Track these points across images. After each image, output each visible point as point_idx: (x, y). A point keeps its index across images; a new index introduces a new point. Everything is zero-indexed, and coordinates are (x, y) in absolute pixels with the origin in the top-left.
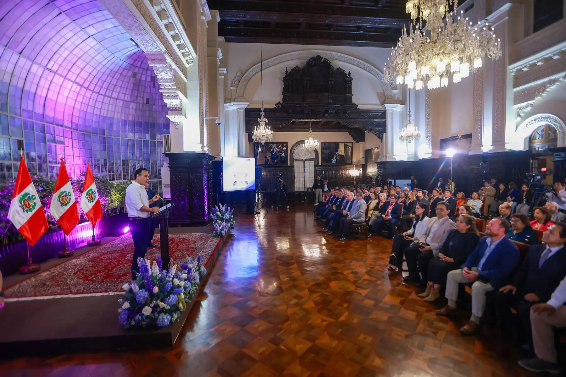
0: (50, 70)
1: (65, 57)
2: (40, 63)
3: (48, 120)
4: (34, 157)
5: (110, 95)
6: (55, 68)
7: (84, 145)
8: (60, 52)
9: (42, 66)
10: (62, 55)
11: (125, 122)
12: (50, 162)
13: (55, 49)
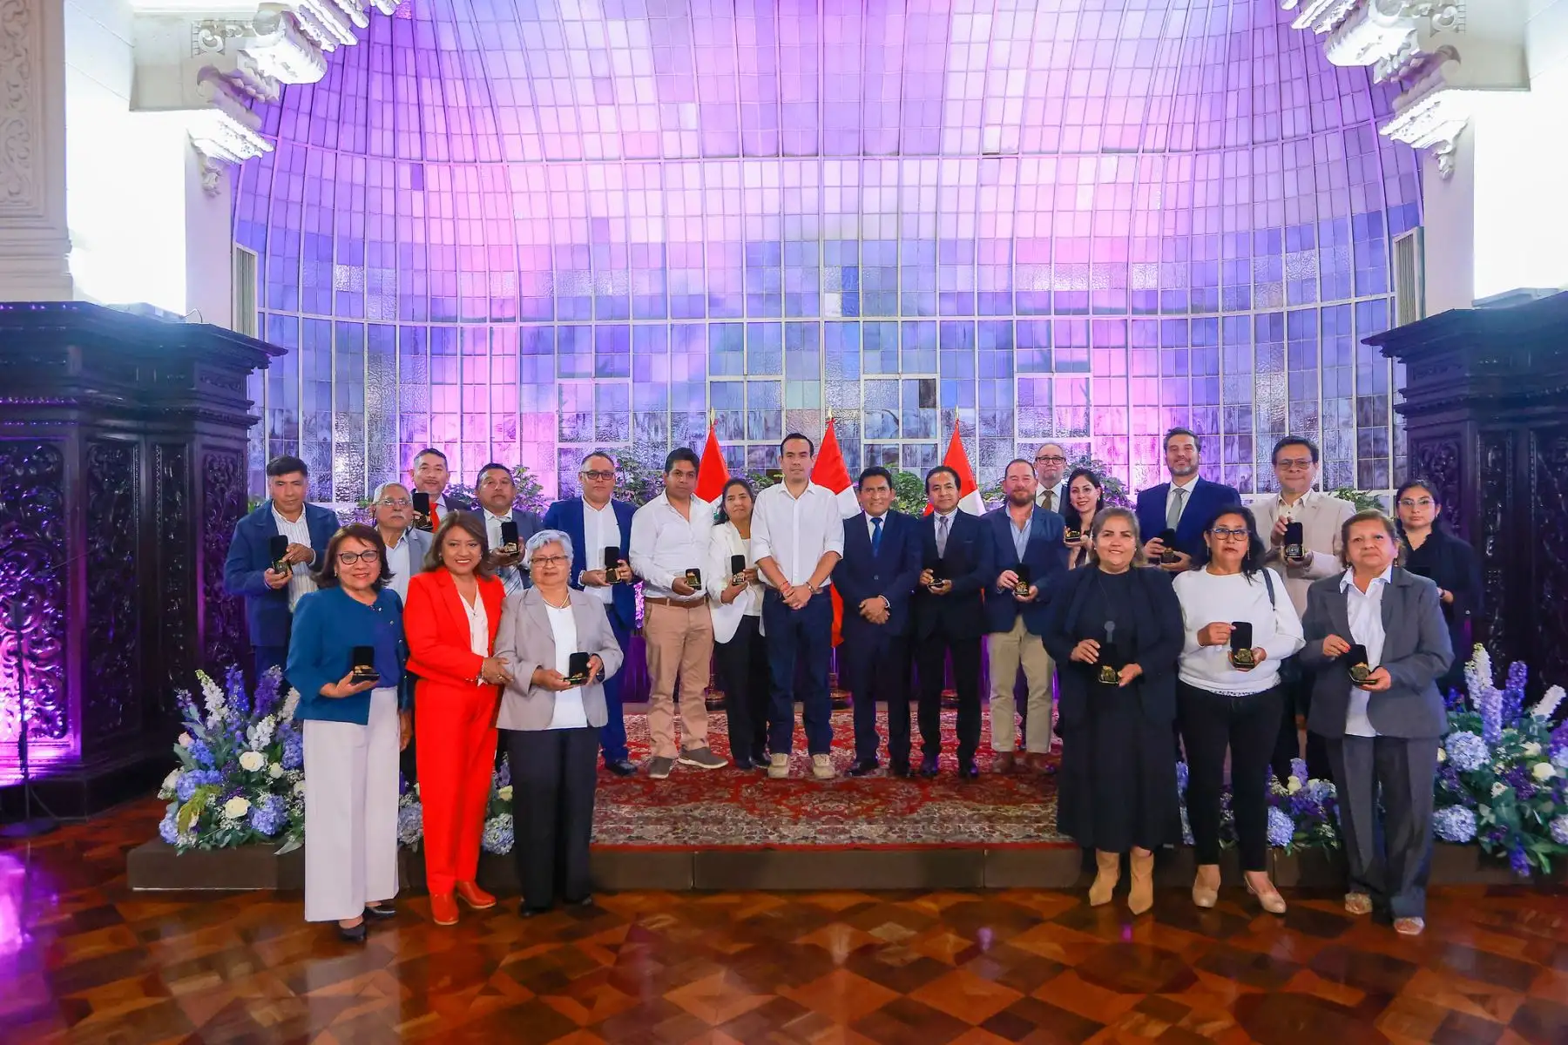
0: (997, 156)
1: (1021, 93)
2: (958, 151)
3: (1027, 304)
4: (969, 423)
5: (1273, 134)
6: (1010, 142)
7: (1180, 363)
8: (996, 88)
9: (968, 156)
10: (1008, 94)
11: (1373, 218)
12: (1026, 434)
13: (976, 91)
